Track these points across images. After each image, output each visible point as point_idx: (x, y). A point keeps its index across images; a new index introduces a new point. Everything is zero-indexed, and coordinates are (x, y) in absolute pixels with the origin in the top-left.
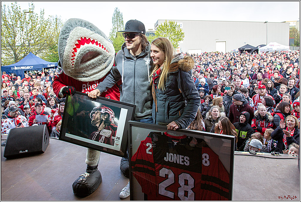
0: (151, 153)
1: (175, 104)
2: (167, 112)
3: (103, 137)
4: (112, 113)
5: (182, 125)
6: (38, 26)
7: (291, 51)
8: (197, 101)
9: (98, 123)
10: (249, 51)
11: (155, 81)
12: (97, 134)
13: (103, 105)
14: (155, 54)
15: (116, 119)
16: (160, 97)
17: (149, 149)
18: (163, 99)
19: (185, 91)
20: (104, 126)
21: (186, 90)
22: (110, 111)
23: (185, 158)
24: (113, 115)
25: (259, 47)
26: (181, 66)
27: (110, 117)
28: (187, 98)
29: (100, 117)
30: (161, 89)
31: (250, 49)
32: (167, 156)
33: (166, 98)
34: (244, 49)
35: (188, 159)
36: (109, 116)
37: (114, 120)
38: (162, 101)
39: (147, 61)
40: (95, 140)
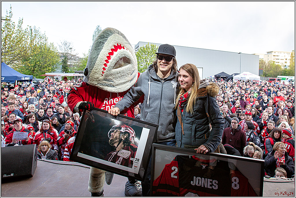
0: (176, 177)
1: (202, 127)
2: (194, 135)
3: (121, 159)
4: (133, 133)
5: (212, 149)
6: (14, 35)
7: (261, 81)
8: (222, 125)
9: (116, 142)
10: (224, 78)
11: (181, 105)
12: (114, 155)
13: (123, 124)
14: (184, 79)
15: (136, 139)
16: (187, 121)
17: (174, 172)
18: (190, 122)
19: (211, 116)
20: (123, 146)
21: (213, 115)
22: (131, 131)
23: (214, 181)
24: (134, 134)
25: (233, 75)
26: (209, 92)
27: (131, 136)
28: (212, 122)
29: (120, 136)
30: (189, 112)
31: (225, 76)
32: (195, 181)
33: (193, 122)
34: (220, 76)
35: (217, 182)
36: (129, 135)
37: (135, 140)
38: (189, 124)
39: (174, 84)
40: (111, 161)
